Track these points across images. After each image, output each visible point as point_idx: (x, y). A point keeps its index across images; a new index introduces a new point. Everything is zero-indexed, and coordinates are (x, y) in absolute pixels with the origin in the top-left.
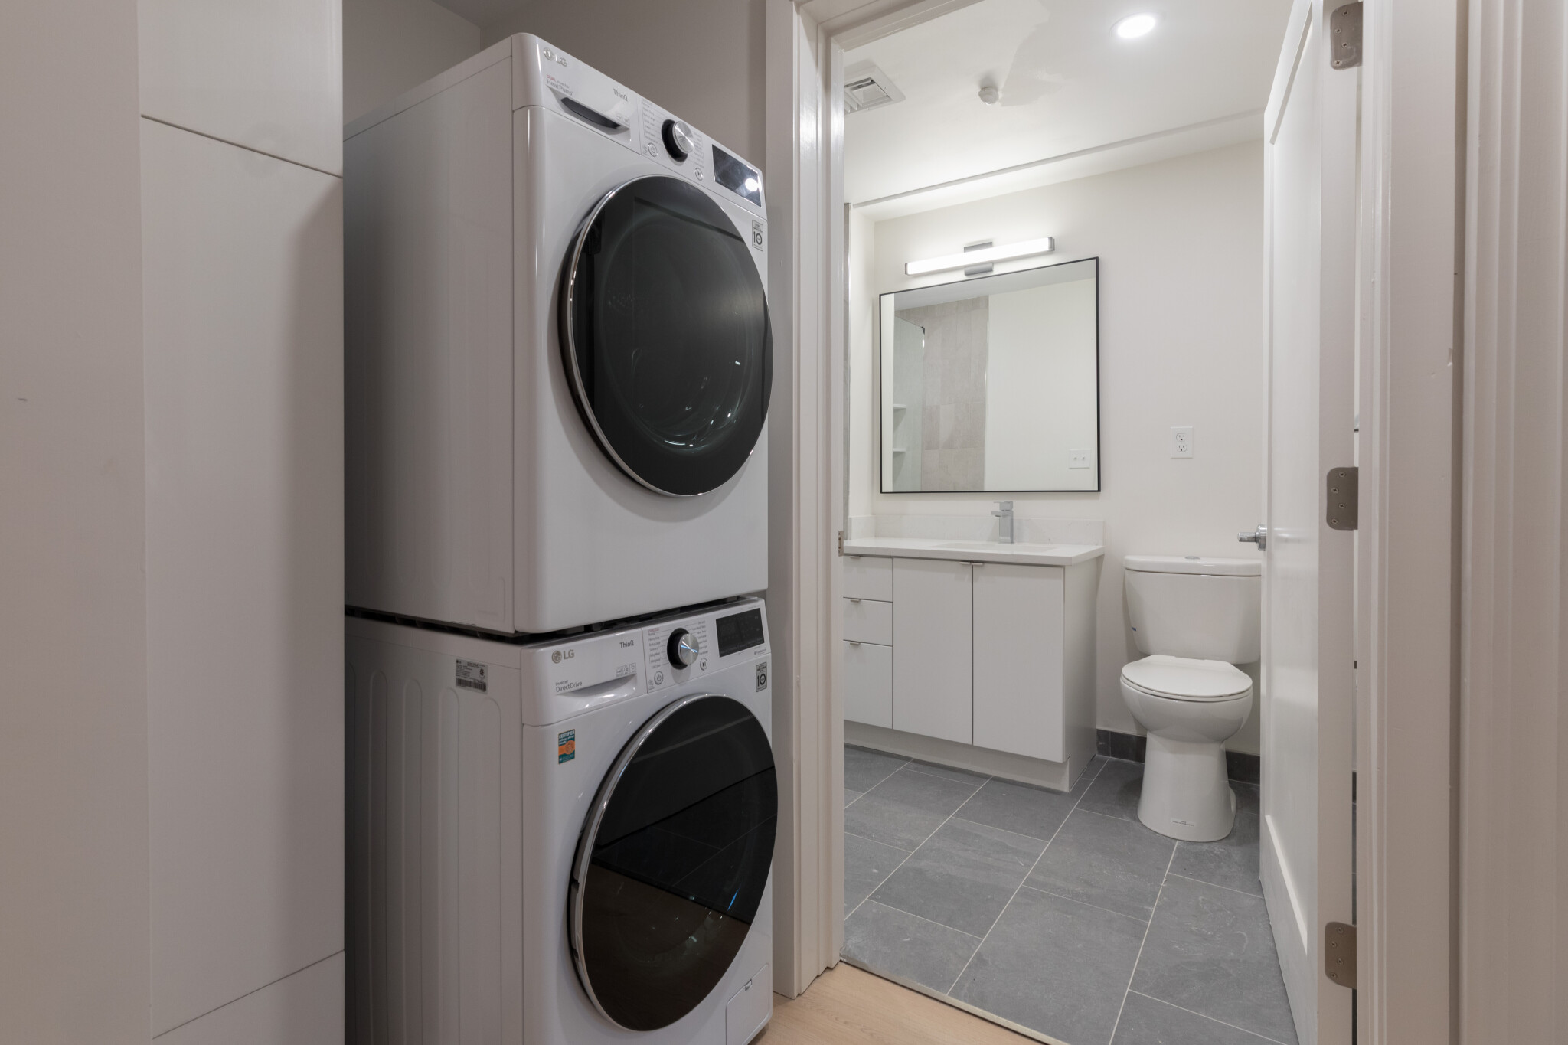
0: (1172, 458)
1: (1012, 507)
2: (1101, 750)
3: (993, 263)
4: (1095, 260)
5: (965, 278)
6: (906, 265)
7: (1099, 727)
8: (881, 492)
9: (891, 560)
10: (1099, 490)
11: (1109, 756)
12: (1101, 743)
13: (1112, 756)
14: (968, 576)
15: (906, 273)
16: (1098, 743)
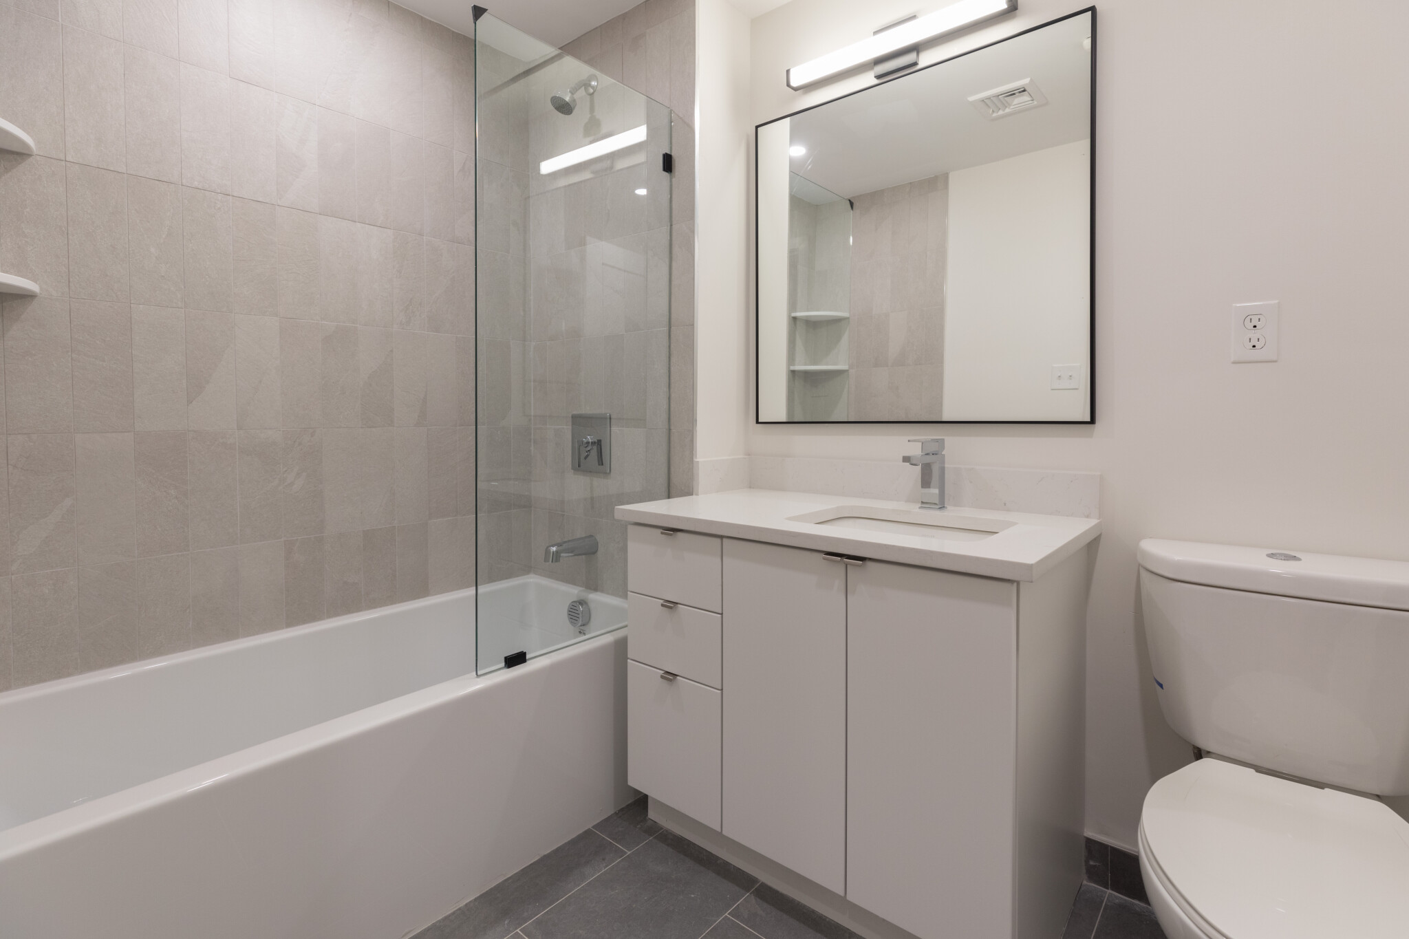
0: (1234, 363)
1: (943, 448)
2: (1092, 874)
3: (916, 48)
4: (1089, 13)
5: (876, 81)
6: (788, 71)
7: (1090, 833)
8: (757, 422)
9: (718, 540)
10: (1092, 421)
11: (1108, 889)
12: (1092, 863)
13: (1112, 890)
14: (838, 583)
15: (788, 85)
16: (1087, 862)
